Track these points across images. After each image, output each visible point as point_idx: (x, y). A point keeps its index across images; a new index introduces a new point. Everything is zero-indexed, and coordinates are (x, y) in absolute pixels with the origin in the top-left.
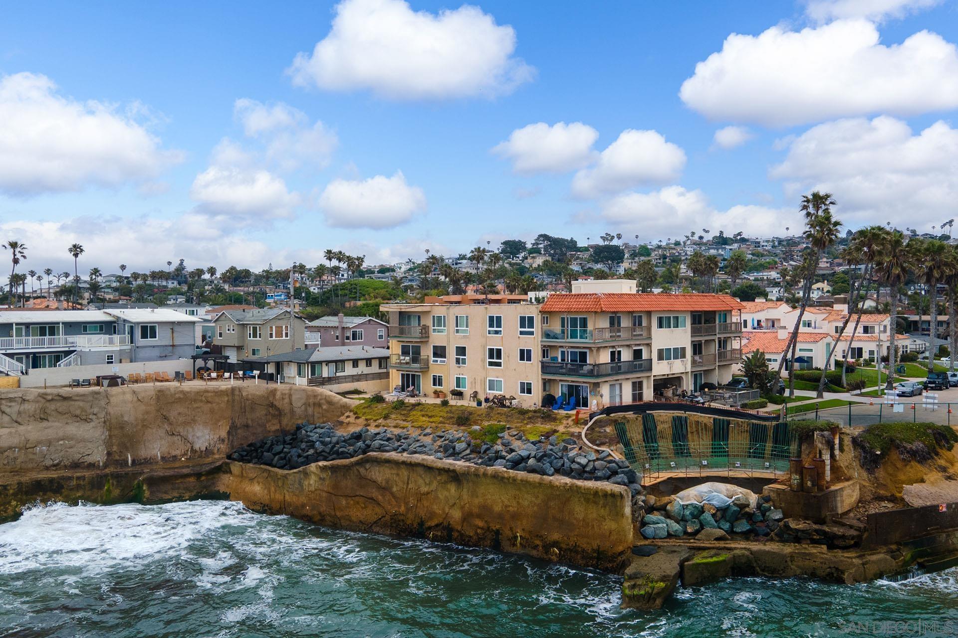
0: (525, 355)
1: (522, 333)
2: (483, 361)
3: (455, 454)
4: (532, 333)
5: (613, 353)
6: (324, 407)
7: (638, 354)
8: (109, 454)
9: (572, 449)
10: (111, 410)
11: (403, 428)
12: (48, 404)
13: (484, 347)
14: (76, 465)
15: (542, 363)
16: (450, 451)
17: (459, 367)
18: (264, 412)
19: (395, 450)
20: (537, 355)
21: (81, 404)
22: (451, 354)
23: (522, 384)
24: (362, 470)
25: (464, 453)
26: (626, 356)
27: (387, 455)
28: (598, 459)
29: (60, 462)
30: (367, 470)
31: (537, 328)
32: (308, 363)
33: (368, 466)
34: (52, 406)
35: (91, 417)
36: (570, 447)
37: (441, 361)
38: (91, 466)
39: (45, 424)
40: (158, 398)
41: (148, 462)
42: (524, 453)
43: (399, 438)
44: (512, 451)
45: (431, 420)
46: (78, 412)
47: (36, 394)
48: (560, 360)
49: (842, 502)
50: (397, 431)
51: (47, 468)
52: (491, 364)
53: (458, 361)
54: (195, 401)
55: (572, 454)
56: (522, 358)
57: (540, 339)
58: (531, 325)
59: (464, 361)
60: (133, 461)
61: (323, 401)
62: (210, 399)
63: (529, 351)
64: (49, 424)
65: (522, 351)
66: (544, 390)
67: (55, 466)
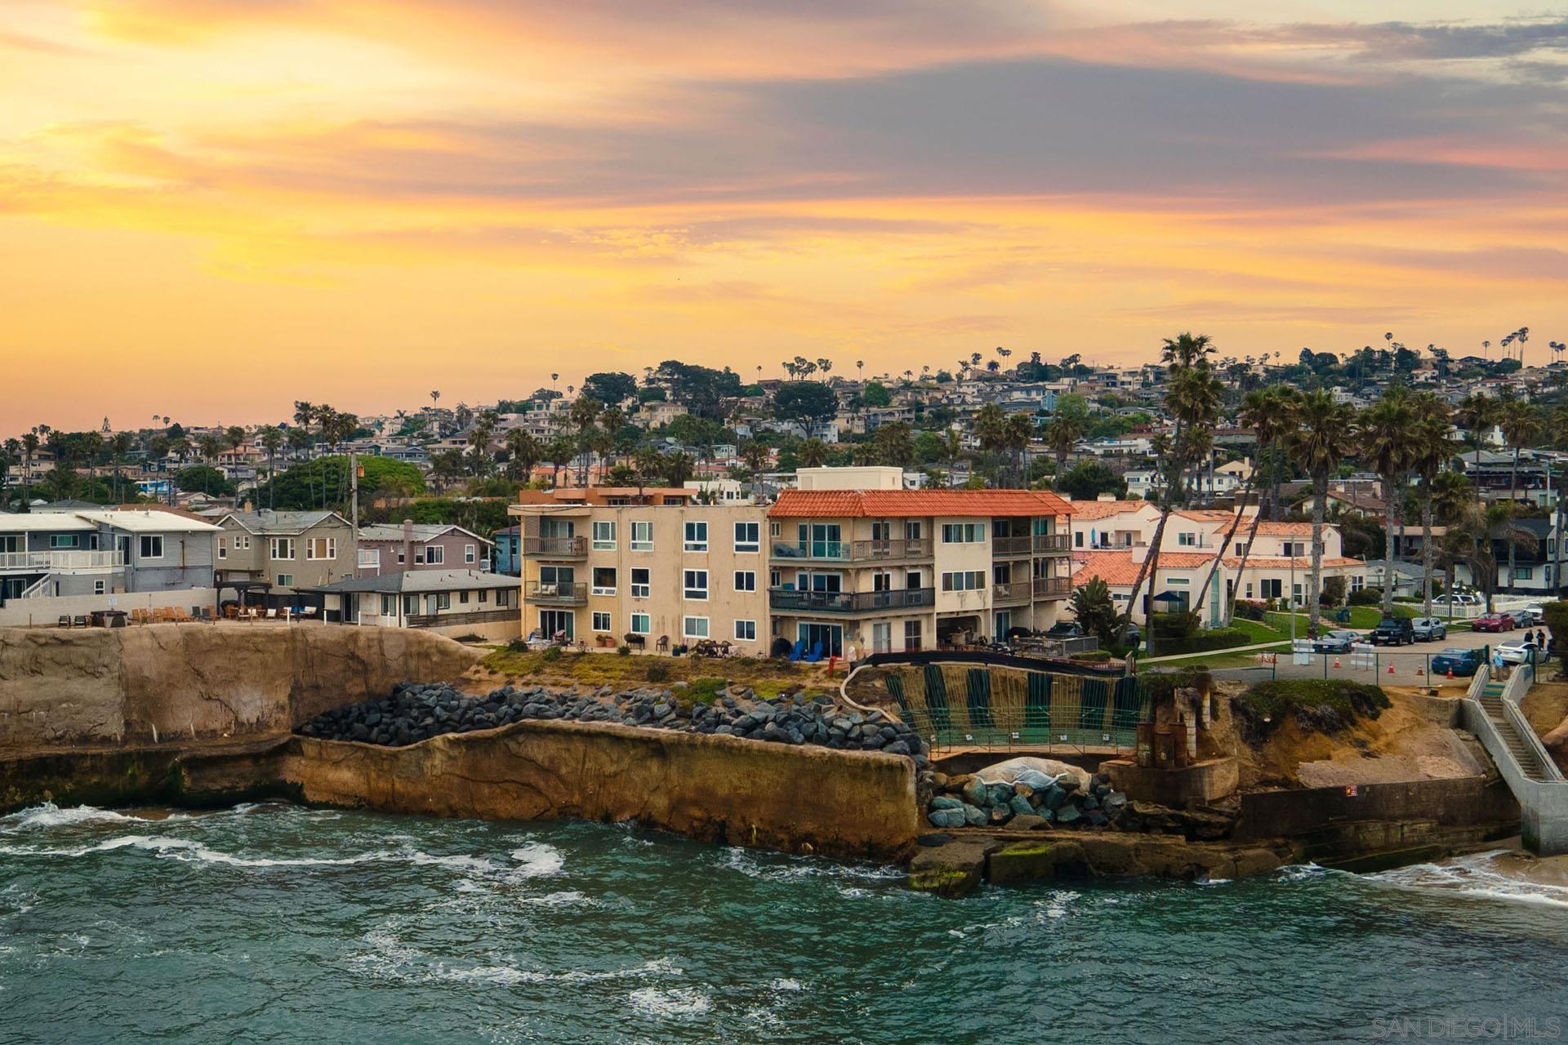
0: (744, 581)
1: (738, 548)
2: (677, 590)
3: (654, 719)
4: (755, 548)
5: (878, 579)
6: (434, 659)
7: (913, 580)
8: (128, 724)
9: (827, 710)
10: (126, 660)
11: (567, 686)
12: (40, 650)
13: (678, 570)
14: (85, 739)
15: (771, 592)
16: (645, 714)
17: (638, 600)
18: (341, 667)
19: (561, 715)
20: (762, 581)
21: (86, 650)
22: (625, 580)
23: (740, 625)
24: (512, 745)
25: (667, 719)
26: (897, 582)
27: (550, 723)
28: (865, 723)
29: (65, 733)
30: (520, 744)
31: (764, 540)
32: (401, 593)
33: (521, 738)
34: (47, 653)
35: (100, 669)
36: (824, 707)
37: (607, 592)
38: (106, 740)
39: (38, 679)
40: (187, 646)
41: (179, 737)
42: (759, 716)
43: (563, 700)
44: (739, 713)
45: (608, 675)
46: (82, 663)
47: (23, 636)
48: (797, 588)
49: (1212, 784)
50: (558, 691)
51: (48, 742)
52: (689, 594)
53: (635, 591)
54: (239, 649)
55: (828, 715)
56: (739, 586)
57: (768, 557)
58: (754, 535)
59: (645, 591)
60: (160, 735)
61: (433, 650)
62: (260, 647)
63: (750, 576)
64: (45, 679)
65: (739, 576)
66: (774, 632)
67: (57, 739)
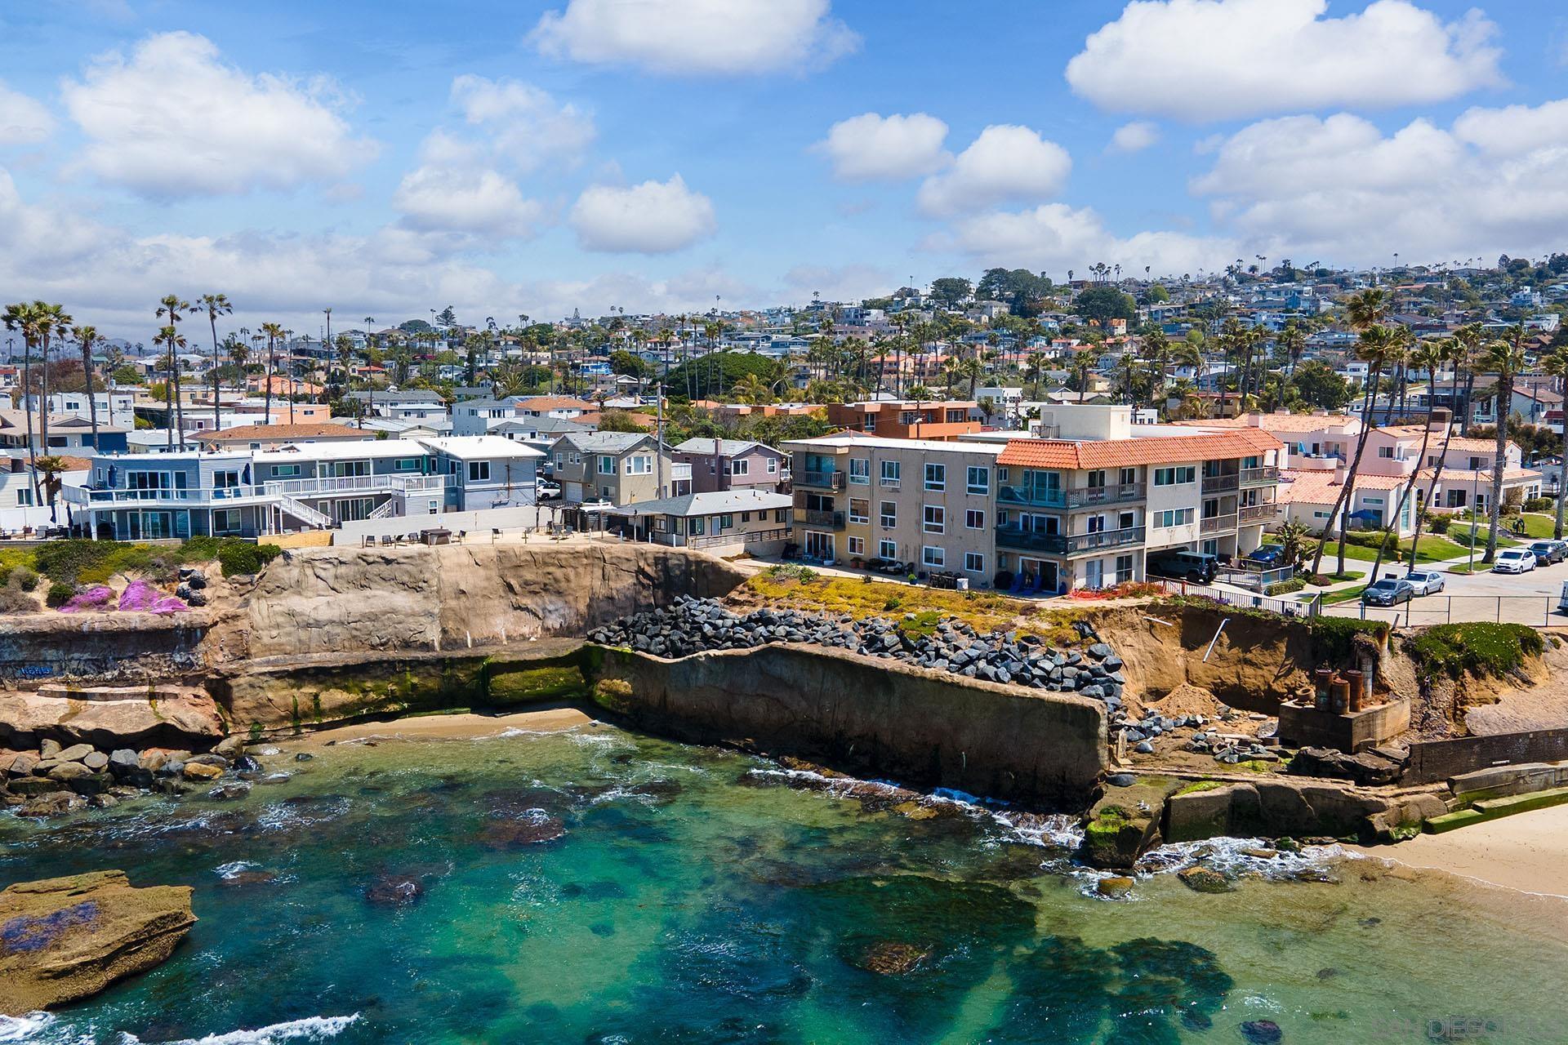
0: (974, 519)
1: (970, 490)
2: (919, 523)
3: (883, 650)
4: (984, 491)
5: (1092, 522)
6: (710, 577)
7: (1126, 520)
8: (444, 631)
9: (1034, 650)
10: (443, 576)
11: (814, 611)
12: (369, 567)
13: (920, 505)
14: (406, 645)
15: (997, 528)
16: (876, 643)
17: (886, 529)
18: (632, 581)
19: (806, 639)
20: (990, 520)
21: (409, 568)
22: (877, 514)
23: (970, 557)
24: (763, 663)
25: (895, 649)
26: (1111, 523)
27: (794, 646)
29: (389, 640)
30: (769, 663)
31: (991, 486)
32: (686, 517)
33: (771, 657)
34: (374, 569)
35: (421, 584)
37: (862, 520)
38: (426, 646)
39: (367, 592)
40: (500, 559)
41: (491, 641)
42: (974, 653)
43: (808, 624)
44: (957, 648)
45: (851, 602)
46: (406, 578)
47: (355, 555)
48: (1021, 528)
49: (1384, 726)
50: (808, 615)
52: (928, 528)
53: (884, 521)
55: (1033, 656)
56: (970, 523)
57: (995, 500)
58: (984, 481)
59: (892, 523)
60: (473, 641)
61: (709, 570)
62: (564, 563)
63: (980, 515)
64: (373, 592)
65: (970, 514)
66: (1000, 565)
67: (382, 645)
